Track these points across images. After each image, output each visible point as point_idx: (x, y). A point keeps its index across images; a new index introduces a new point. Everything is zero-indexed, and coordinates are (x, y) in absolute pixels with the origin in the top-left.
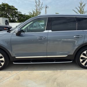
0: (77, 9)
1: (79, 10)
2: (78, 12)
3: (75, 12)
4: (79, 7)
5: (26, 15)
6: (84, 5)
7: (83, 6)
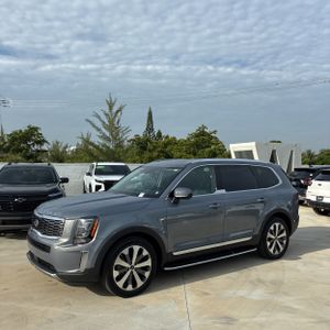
0: (99, 117)
1: (107, 123)
2: (104, 130)
3: (94, 126)
4: (106, 115)
6: (120, 110)
7: (117, 112)
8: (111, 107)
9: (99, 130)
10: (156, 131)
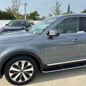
0: (54, 8)
1: (56, 9)
2: (55, 12)
3: (52, 11)
4: (56, 7)
5: (2, 12)
8: (57, 4)
9: (53, 12)
10: (70, 11)
